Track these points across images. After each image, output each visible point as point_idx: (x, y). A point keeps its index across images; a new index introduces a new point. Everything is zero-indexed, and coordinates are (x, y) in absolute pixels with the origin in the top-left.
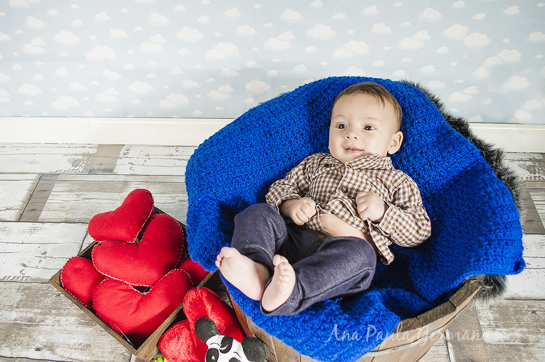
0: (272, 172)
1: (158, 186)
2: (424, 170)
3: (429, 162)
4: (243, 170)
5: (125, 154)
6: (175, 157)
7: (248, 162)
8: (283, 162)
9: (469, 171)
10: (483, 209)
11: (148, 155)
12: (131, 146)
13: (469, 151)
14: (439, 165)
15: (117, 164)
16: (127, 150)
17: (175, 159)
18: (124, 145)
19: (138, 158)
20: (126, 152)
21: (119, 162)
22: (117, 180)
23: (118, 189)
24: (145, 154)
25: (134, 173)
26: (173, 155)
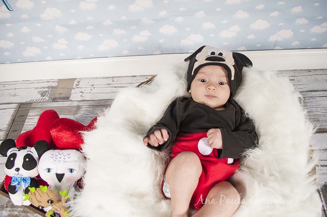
5: (77, 85)
6: (112, 86)
11: (93, 85)
12: (81, 79)
15: (71, 93)
16: (78, 83)
17: (112, 87)
18: (76, 78)
19: (86, 88)
20: (78, 84)
21: (73, 91)
22: (72, 105)
23: (73, 112)
24: (91, 85)
25: (83, 99)
26: (111, 84)
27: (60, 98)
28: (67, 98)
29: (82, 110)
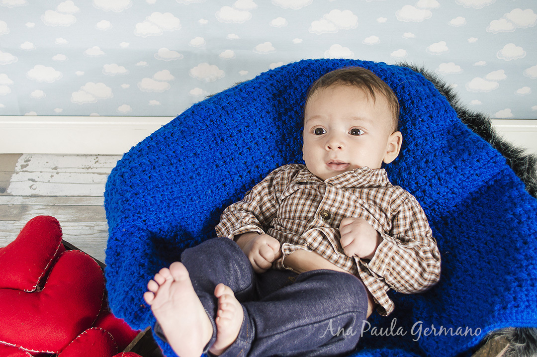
0: (225, 190)
1: (70, 211)
2: (431, 185)
3: (437, 174)
4: (184, 188)
5: (23, 167)
6: (94, 170)
7: (191, 177)
8: (241, 176)
9: (492, 185)
10: (510, 238)
11: (56, 168)
12: (31, 155)
13: (491, 159)
14: (451, 178)
15: (11, 180)
16: (25, 162)
17: (93, 173)
18: (22, 154)
19: (41, 172)
20: (25, 164)
21: (14, 177)
22: (12, 203)
23: (12, 216)
24: (51, 167)
25: (35, 193)
26: (91, 167)
28: (1, 190)
29: (31, 212)
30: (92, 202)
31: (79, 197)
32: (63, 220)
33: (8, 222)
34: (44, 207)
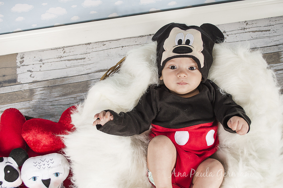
1: (59, 89)
5: (21, 62)
6: (65, 58)
11: (41, 61)
12: (23, 53)
15: (17, 73)
16: (21, 58)
17: (65, 60)
18: (17, 53)
19: (33, 64)
20: (22, 60)
21: (19, 71)
22: (23, 89)
23: (26, 97)
24: (38, 60)
25: (35, 80)
26: (62, 56)
27: (5, 82)
28: (14, 81)
29: (36, 94)
30: (70, 81)
31: (62, 79)
32: (57, 96)
33: (25, 102)
34: (43, 89)
